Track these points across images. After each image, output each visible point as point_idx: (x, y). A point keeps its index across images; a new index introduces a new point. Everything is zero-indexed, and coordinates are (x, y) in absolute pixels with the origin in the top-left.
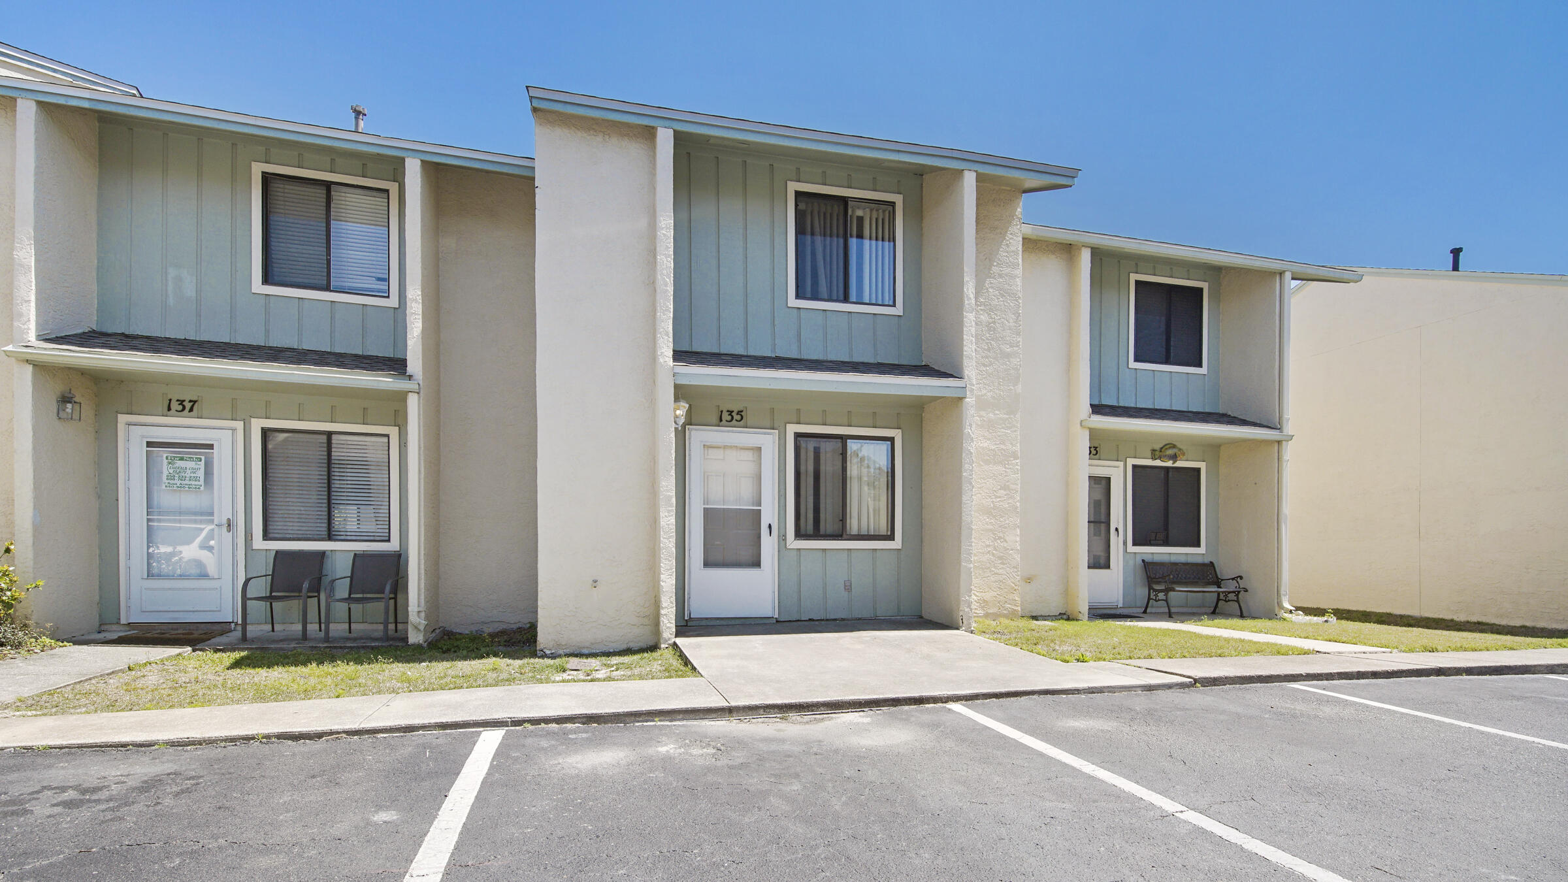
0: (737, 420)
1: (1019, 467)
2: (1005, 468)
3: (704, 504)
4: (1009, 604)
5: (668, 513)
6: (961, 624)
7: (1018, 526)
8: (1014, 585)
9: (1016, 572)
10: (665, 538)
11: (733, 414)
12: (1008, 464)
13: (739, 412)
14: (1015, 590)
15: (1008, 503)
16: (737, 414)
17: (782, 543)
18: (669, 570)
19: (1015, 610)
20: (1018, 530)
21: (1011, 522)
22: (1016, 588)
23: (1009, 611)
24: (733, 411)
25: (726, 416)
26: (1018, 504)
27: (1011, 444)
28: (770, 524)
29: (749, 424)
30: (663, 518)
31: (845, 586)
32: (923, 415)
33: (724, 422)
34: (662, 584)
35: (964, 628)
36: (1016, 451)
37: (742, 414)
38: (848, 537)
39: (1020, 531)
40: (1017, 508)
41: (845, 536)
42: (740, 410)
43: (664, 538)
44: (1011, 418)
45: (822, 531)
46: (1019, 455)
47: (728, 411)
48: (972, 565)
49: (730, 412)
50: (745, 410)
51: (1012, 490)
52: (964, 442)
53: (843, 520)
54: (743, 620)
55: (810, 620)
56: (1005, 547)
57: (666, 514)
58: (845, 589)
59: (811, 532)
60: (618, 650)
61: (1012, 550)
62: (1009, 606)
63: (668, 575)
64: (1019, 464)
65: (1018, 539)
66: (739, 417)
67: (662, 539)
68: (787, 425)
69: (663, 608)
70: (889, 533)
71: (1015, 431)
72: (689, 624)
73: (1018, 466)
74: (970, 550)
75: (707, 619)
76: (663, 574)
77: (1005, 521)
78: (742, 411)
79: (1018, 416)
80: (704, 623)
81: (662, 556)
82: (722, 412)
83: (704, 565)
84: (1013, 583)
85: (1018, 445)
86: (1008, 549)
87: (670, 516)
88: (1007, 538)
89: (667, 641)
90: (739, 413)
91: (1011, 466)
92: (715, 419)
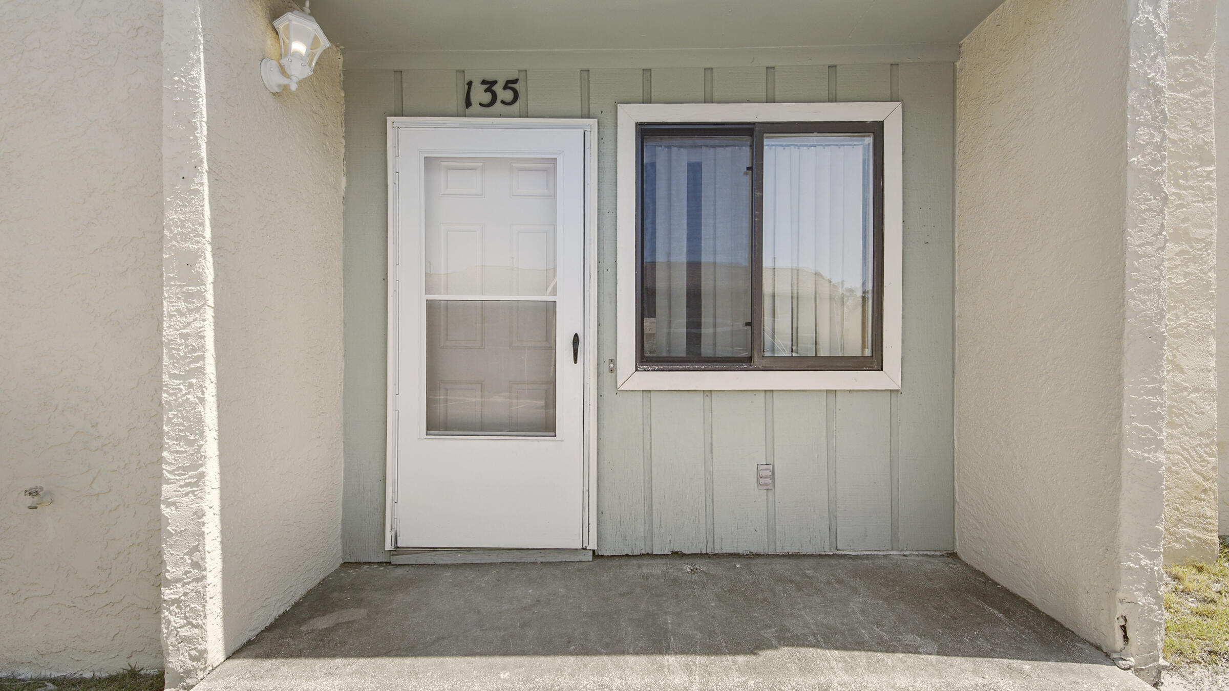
0: (503, 102)
1: (1213, 185)
2: (1178, 186)
3: (428, 291)
4: (1190, 526)
5: (186, 301)
6: (1119, 643)
7: (1213, 331)
8: (1200, 479)
9: (1207, 446)
10: (175, 376)
11: (495, 88)
12: (1186, 177)
13: (508, 82)
14: (1205, 491)
15: (1186, 275)
16: (505, 88)
17: (607, 375)
18: (185, 469)
19: (1206, 542)
20: (1213, 342)
21: (1195, 320)
22: (1207, 485)
23: (1187, 543)
24: (495, 82)
25: (480, 95)
26: (1213, 275)
27: (1194, 126)
28: (576, 335)
29: (532, 109)
30: (171, 316)
31: (759, 477)
32: (958, 64)
33: (475, 107)
34: (165, 510)
35: (1132, 661)
36: (1206, 143)
37: (516, 86)
38: (764, 363)
39: (1217, 345)
40: (1209, 284)
41: (757, 361)
42: (512, 78)
43: (173, 376)
44: (1192, 63)
45: (706, 350)
46: (1214, 152)
47: (484, 82)
48: (1161, 457)
49: (489, 85)
50: (522, 75)
51: (1197, 240)
52: (1133, 53)
53: (754, 323)
54: (517, 553)
55: (675, 554)
56: (1176, 385)
57: (182, 305)
58: (758, 482)
59: (683, 354)
60: (104, 675)
61: (1196, 390)
62: (1190, 531)
63: (187, 485)
64: (1214, 176)
65: (1212, 363)
66: (508, 95)
67: (165, 378)
68: (620, 107)
69: (168, 583)
70: (868, 353)
71: (1204, 94)
72: (395, 560)
73: (1213, 179)
74: (1155, 406)
75: (434, 549)
76: (168, 482)
77: (1178, 318)
78: (515, 81)
79: (1210, 56)
80: (427, 559)
81: (166, 428)
82: (470, 84)
83: (428, 429)
84: (1200, 474)
85: (1212, 128)
86: (1186, 389)
87: (190, 311)
88: (1184, 363)
89: (182, 679)
90: (510, 84)
91: (1191, 183)
92: (456, 101)
